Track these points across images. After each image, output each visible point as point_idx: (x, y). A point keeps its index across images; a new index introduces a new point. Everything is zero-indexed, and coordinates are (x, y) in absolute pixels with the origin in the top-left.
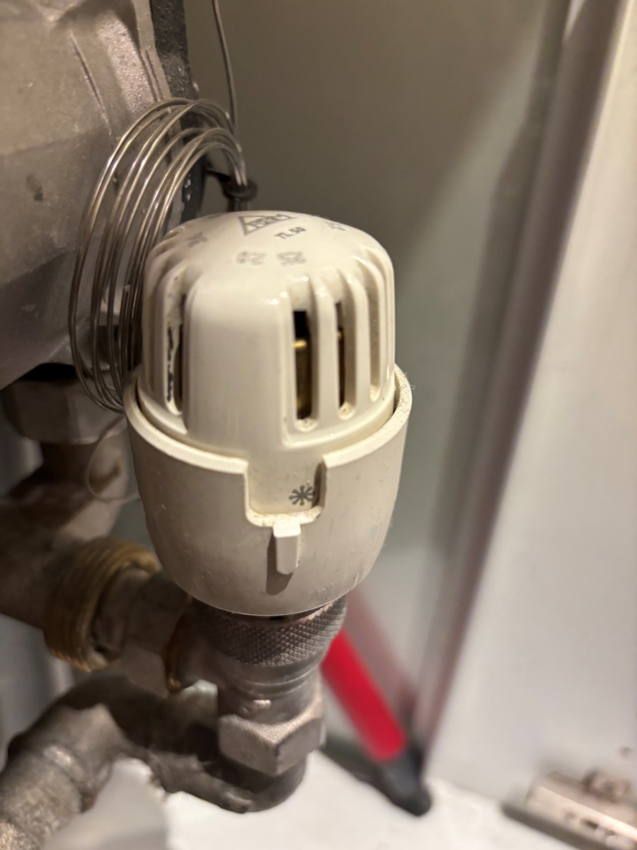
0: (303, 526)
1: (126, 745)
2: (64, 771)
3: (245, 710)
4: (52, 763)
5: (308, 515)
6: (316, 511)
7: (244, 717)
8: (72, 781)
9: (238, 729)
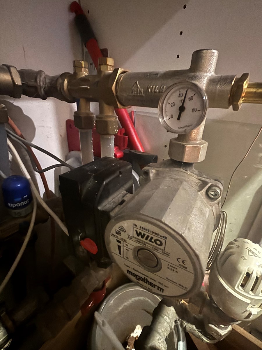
0: (258, 312)
4: (166, 320)
6: (260, 309)
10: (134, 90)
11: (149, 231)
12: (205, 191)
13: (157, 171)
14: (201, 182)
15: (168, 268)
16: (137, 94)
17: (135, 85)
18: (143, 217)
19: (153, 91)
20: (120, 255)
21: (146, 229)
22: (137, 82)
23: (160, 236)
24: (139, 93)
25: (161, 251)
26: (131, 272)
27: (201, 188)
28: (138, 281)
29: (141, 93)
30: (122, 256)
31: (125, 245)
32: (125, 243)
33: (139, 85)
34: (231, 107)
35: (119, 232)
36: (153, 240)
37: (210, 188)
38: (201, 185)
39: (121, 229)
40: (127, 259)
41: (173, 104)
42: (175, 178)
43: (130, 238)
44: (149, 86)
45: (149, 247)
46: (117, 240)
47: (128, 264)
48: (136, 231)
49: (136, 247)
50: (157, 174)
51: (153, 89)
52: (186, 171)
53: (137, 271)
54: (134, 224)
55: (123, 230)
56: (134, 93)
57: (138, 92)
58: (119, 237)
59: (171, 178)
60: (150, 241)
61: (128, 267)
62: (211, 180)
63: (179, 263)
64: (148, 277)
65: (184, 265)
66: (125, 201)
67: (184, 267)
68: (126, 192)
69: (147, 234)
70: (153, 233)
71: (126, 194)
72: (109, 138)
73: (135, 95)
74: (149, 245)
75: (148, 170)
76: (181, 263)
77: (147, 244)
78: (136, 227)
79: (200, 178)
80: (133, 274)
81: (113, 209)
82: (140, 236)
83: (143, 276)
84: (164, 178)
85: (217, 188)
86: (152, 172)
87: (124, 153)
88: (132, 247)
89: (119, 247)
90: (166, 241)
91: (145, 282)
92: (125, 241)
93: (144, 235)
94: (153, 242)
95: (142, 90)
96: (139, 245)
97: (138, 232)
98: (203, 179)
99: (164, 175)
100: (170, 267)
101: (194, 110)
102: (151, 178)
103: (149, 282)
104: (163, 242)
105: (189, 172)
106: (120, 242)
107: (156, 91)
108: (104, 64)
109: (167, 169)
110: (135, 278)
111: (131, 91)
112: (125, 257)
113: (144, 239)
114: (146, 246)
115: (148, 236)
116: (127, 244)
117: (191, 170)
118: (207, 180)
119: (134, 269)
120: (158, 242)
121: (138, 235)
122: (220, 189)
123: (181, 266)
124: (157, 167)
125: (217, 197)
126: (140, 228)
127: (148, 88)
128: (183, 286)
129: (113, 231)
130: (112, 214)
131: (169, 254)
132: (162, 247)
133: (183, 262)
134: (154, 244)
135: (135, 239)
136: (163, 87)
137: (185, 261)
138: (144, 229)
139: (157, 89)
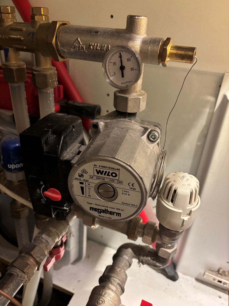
0: (188, 219)
1: (135, 256)
2: (127, 260)
3: (166, 247)
4: (125, 259)
5: (189, 217)
6: (189, 216)
7: (165, 248)
8: (128, 262)
9: (163, 250)
10: (76, 46)
11: (106, 167)
12: (147, 136)
13: (106, 123)
14: (143, 129)
15: (123, 193)
16: (80, 50)
17: (77, 41)
18: (101, 158)
19: (95, 49)
20: (83, 195)
21: (104, 166)
22: (79, 38)
23: (115, 169)
24: (82, 50)
25: (117, 181)
26: (94, 208)
27: (144, 133)
28: (100, 214)
29: (84, 49)
30: (85, 195)
31: (87, 185)
32: (87, 183)
33: (81, 42)
34: (161, 64)
35: (82, 174)
36: (110, 174)
37: (150, 133)
38: (143, 131)
39: (83, 171)
40: (89, 197)
41: (115, 64)
42: (122, 127)
43: (92, 177)
44: (91, 44)
45: (107, 181)
46: (80, 182)
47: (90, 201)
48: (97, 170)
49: (97, 184)
50: (106, 125)
51: (95, 46)
52: (130, 121)
53: (99, 205)
54: (94, 165)
55: (85, 172)
56: (76, 49)
57: (80, 48)
58: (82, 179)
59: (119, 128)
60: (108, 175)
61: (90, 204)
62: (152, 126)
63: (130, 187)
64: (108, 207)
65: (133, 187)
66: (81, 151)
67: (134, 189)
68: (80, 144)
69: (105, 170)
70: (109, 168)
71: (80, 146)
72: (49, 92)
73: (78, 50)
74: (107, 179)
75: (97, 123)
76: (131, 187)
77: (105, 179)
78: (96, 167)
79: (142, 125)
80: (96, 210)
81: (73, 158)
82: (100, 173)
83: (103, 208)
84: (113, 128)
85: (155, 132)
86: (101, 124)
87: (61, 106)
88: (93, 185)
89: (82, 188)
90: (119, 172)
91: (105, 213)
92: (87, 181)
93: (103, 171)
94: (110, 176)
95: (84, 46)
96: (99, 181)
97: (98, 171)
98: (145, 126)
99: (112, 126)
100: (124, 193)
101: (132, 69)
102: (101, 130)
103: (109, 211)
104: (117, 173)
105: (133, 121)
106: (82, 183)
107: (98, 48)
108: (38, 14)
109: (115, 120)
110: (97, 212)
111: (73, 46)
112: (87, 196)
113: (103, 175)
114: (105, 180)
115: (106, 172)
116: (89, 183)
117: (135, 120)
118: (147, 126)
119: (96, 205)
120: (114, 175)
121: (98, 173)
122: (158, 133)
123: (132, 188)
124: (105, 119)
125: (156, 139)
126: (99, 167)
127: (90, 46)
128: (134, 205)
129: (76, 176)
130: (73, 162)
131: (122, 182)
132: (117, 178)
133: (132, 185)
134: (111, 177)
135: (96, 177)
136: (104, 46)
137: (134, 184)
138: (103, 167)
139: (99, 47)
